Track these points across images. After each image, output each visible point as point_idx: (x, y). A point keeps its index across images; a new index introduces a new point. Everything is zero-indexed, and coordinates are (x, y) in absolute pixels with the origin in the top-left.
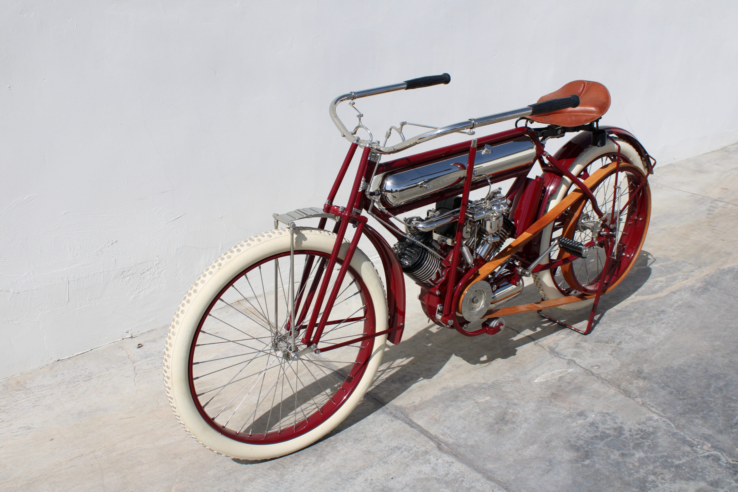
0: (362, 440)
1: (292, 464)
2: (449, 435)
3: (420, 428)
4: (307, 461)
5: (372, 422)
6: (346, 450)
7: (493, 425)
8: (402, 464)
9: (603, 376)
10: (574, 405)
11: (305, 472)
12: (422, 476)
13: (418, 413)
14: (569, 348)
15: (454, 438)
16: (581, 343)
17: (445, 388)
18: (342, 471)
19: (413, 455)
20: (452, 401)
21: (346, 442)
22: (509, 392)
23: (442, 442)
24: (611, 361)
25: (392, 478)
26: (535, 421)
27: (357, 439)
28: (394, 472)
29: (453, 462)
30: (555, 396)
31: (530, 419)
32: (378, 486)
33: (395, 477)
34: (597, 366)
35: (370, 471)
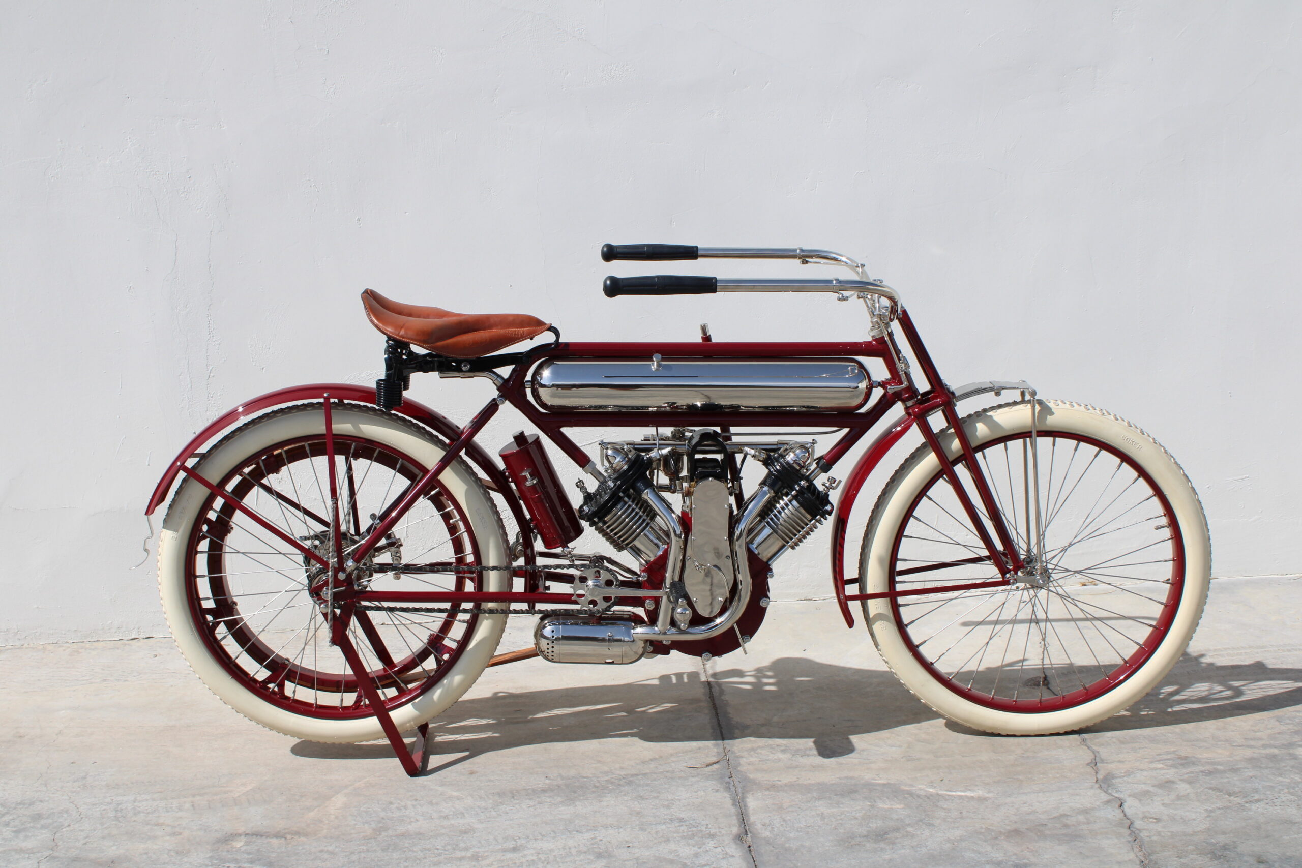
0: (647, 799)
1: (527, 797)
2: (772, 828)
3: (745, 809)
4: (548, 800)
5: (688, 785)
6: (613, 802)
7: (856, 837)
8: (662, 837)
9: (1144, 835)
10: (1028, 853)
11: (532, 809)
12: (671, 857)
13: (767, 793)
14: (1145, 783)
15: (775, 833)
16: (1179, 782)
17: (852, 778)
18: (577, 822)
19: (690, 833)
20: (836, 795)
21: (625, 795)
22: (945, 809)
23: (750, 832)
24: (1194, 820)
25: (628, 847)
26: (931, 851)
27: (641, 797)
28: (639, 842)
29: (733, 856)
30: (1015, 833)
31: (926, 847)
32: (600, 848)
33: (633, 847)
34: (1156, 819)
35: (611, 831)
